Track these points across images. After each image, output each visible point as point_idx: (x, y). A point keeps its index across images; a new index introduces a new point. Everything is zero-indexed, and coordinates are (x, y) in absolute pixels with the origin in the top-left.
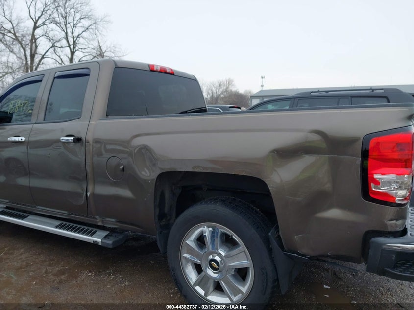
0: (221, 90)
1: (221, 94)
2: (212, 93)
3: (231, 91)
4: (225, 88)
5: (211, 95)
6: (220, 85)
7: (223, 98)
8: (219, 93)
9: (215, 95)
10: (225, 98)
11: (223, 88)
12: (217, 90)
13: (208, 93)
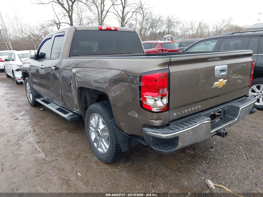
0: (224, 25)
1: (223, 28)
2: (217, 27)
3: (232, 25)
4: (227, 23)
5: (216, 28)
6: (223, 21)
7: (225, 31)
8: (222, 27)
9: (219, 29)
10: (227, 30)
11: (226, 23)
12: (221, 25)
13: (214, 28)
